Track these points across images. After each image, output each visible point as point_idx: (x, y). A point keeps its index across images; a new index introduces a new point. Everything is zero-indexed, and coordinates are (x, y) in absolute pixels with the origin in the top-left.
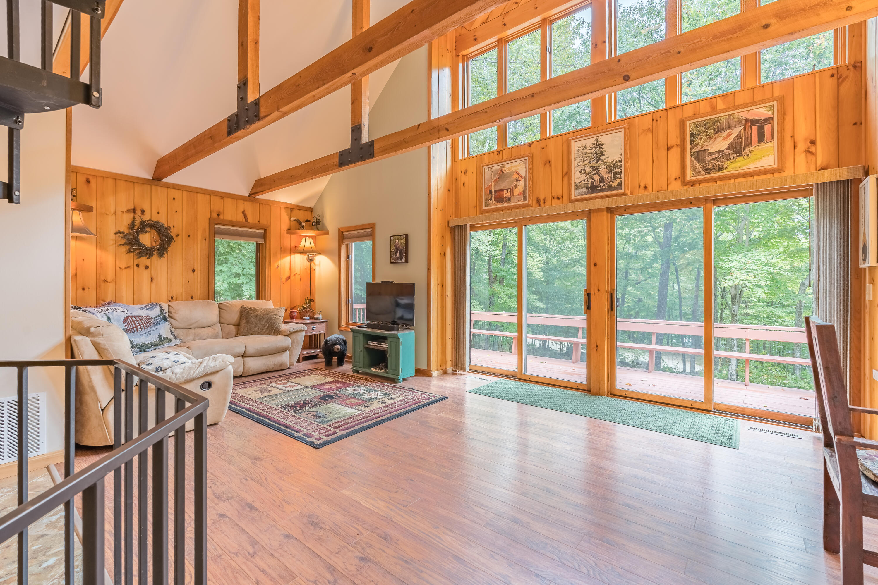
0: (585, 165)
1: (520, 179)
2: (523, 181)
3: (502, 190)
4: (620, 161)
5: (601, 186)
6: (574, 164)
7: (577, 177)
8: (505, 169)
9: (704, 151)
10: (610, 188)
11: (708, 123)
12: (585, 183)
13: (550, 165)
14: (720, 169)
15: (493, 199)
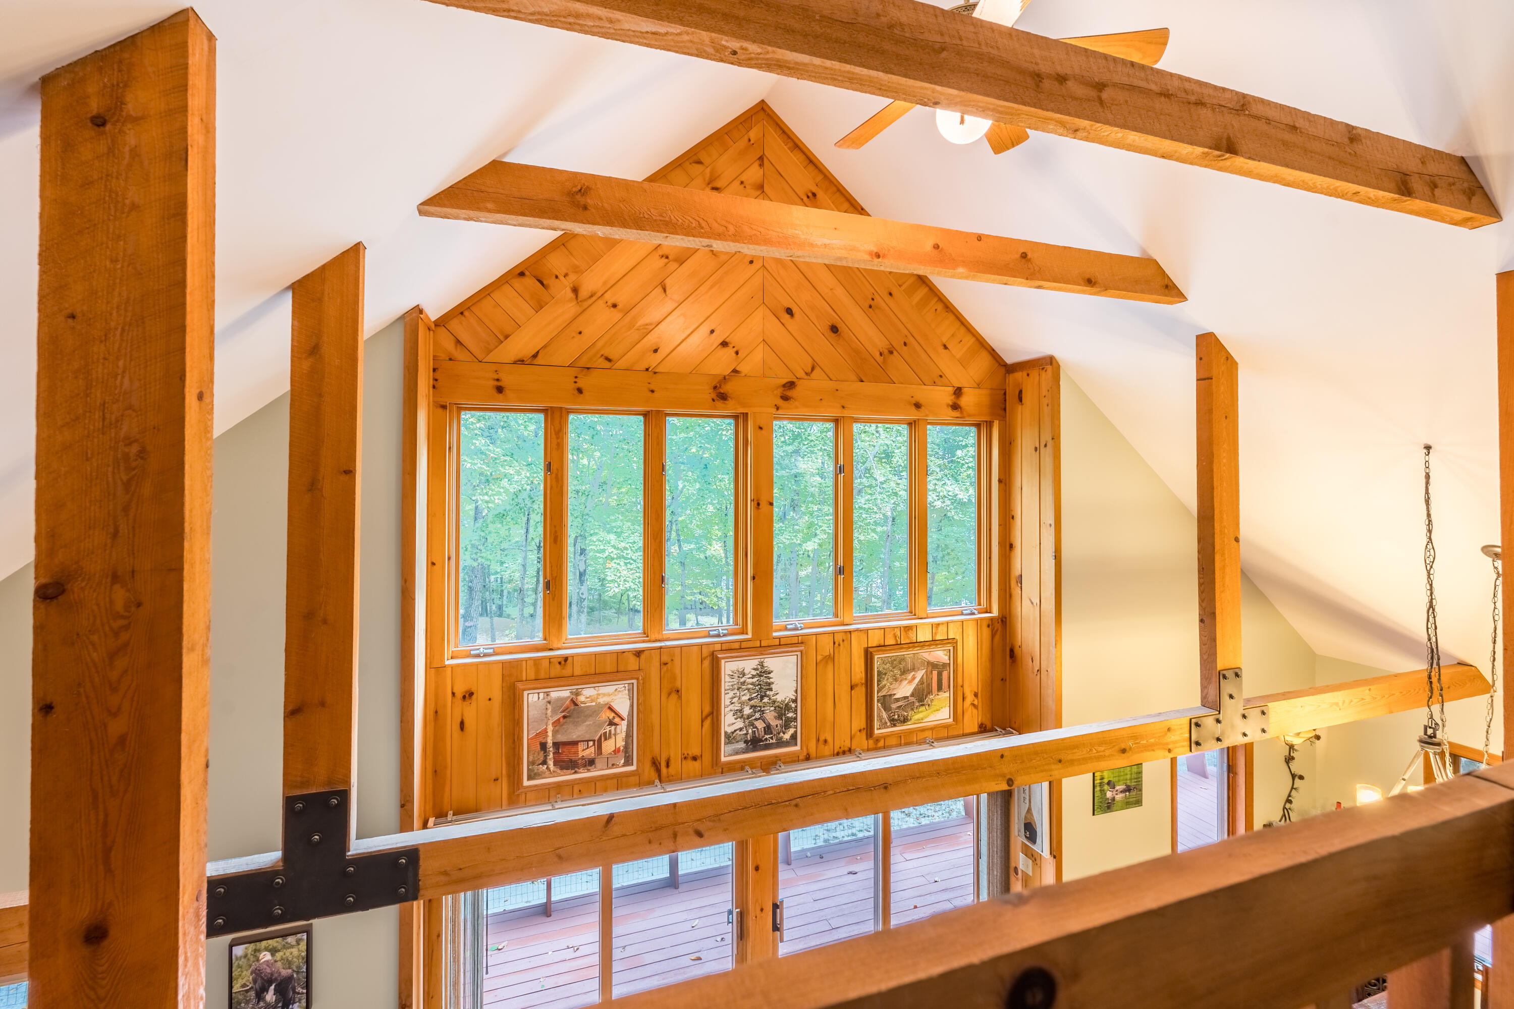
0: (742, 703)
1: (617, 720)
2: (624, 724)
3: (575, 743)
4: (795, 701)
5: (766, 739)
6: (725, 699)
7: (729, 722)
8: (582, 698)
9: (890, 695)
10: (780, 744)
11: (895, 660)
12: (741, 733)
13: (680, 697)
14: (905, 720)
15: (551, 763)
